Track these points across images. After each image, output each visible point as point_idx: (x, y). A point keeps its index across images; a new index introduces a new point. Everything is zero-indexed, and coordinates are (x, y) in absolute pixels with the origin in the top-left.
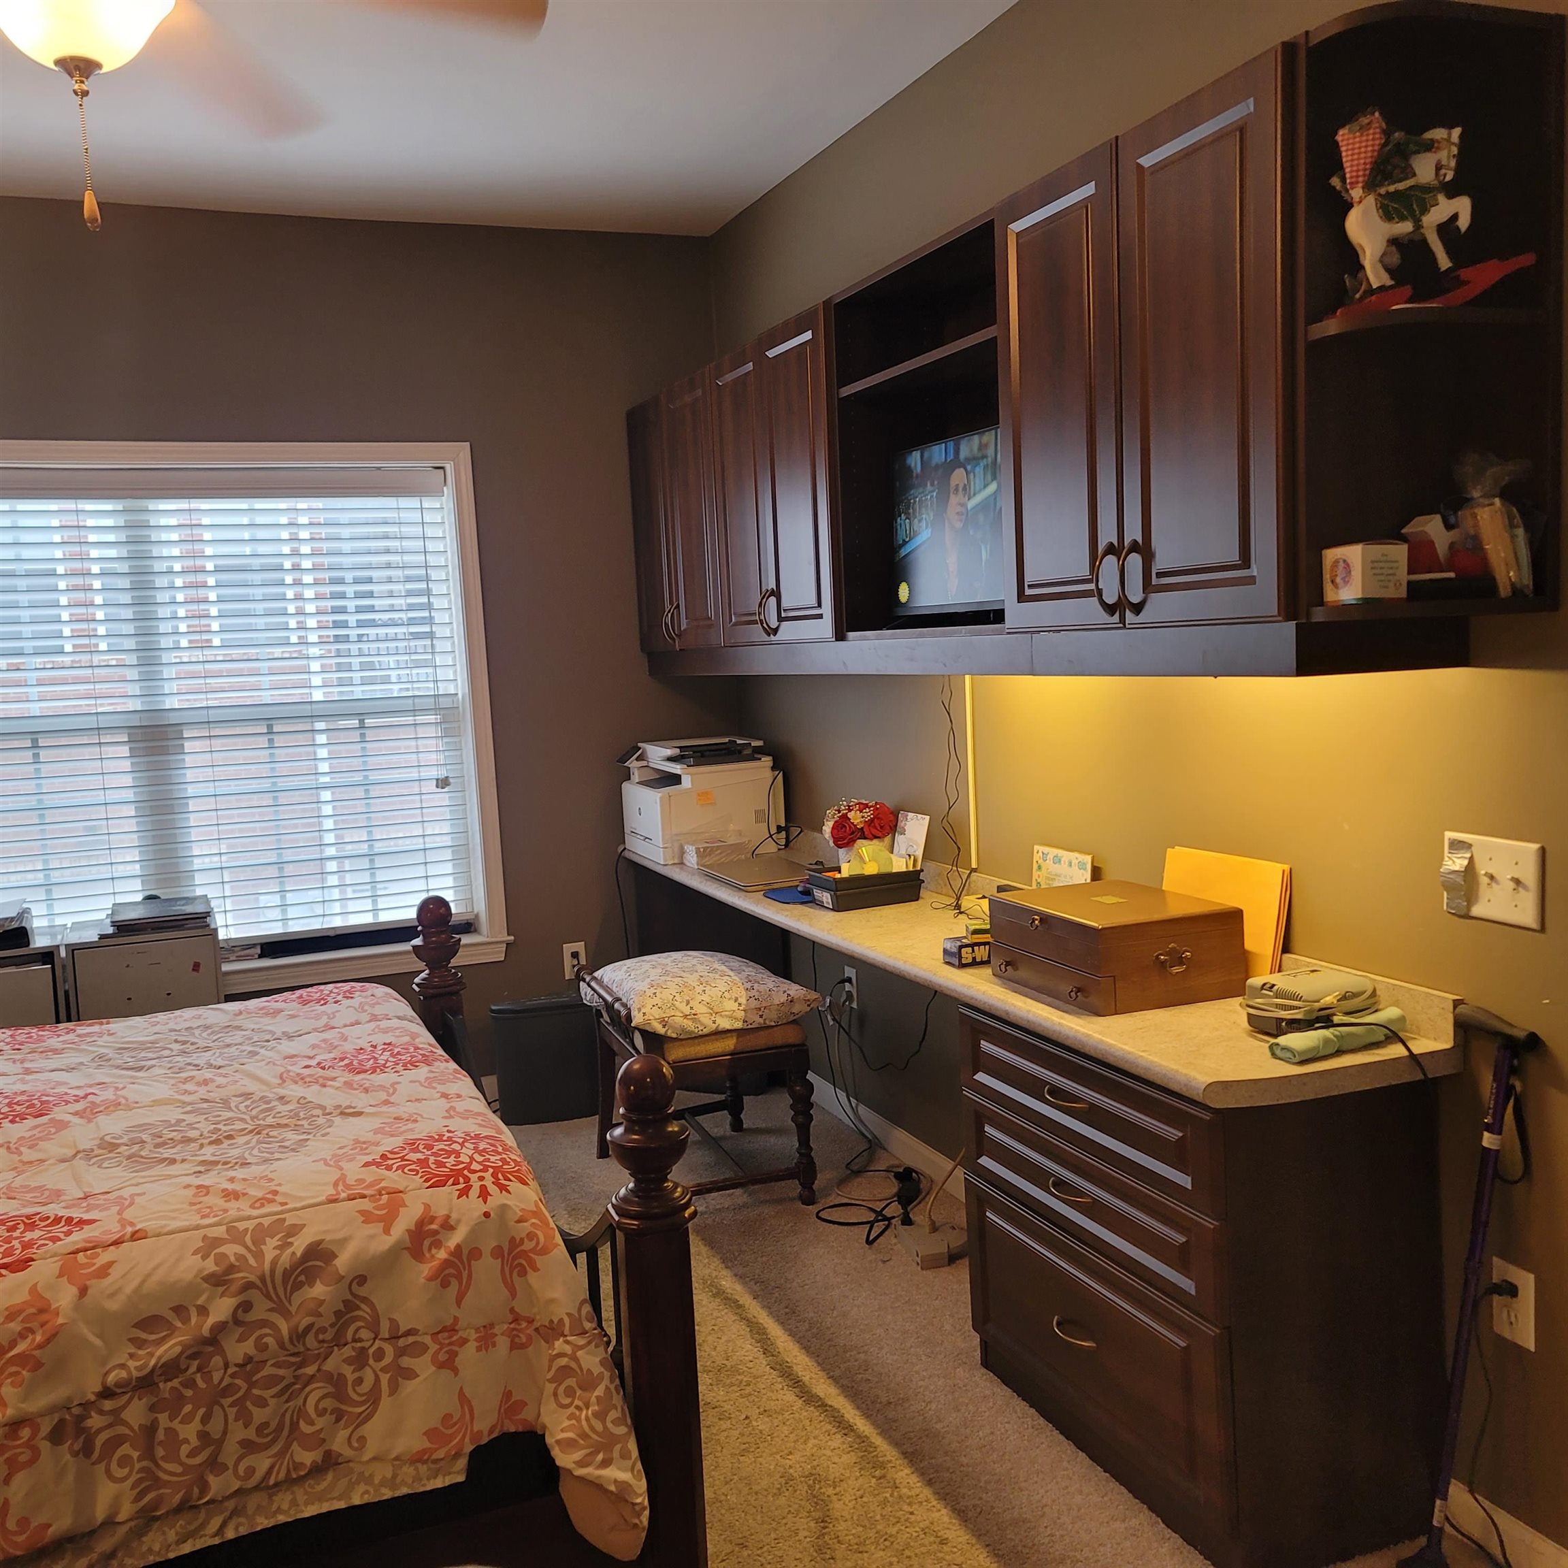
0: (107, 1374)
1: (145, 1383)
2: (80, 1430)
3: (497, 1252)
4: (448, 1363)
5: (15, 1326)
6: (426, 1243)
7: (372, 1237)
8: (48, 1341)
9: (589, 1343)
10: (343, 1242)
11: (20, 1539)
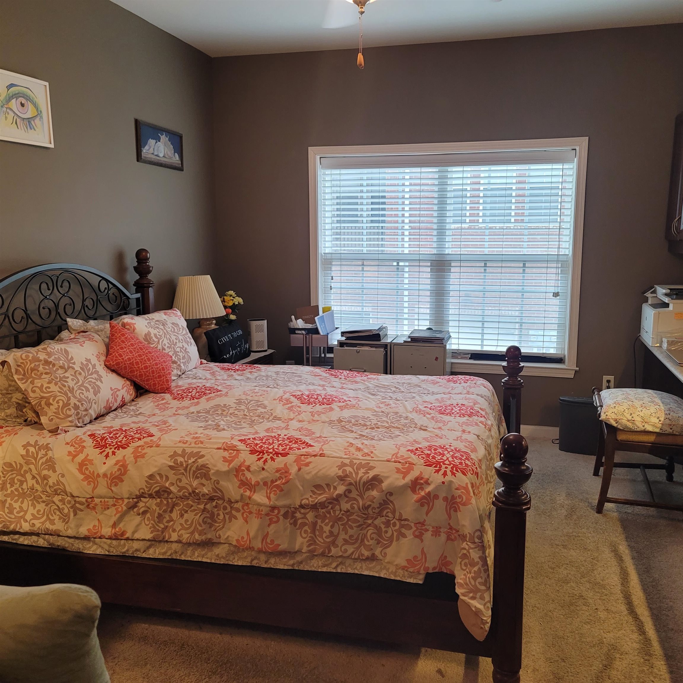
0: (302, 500)
1: (314, 507)
2: (293, 517)
3: (445, 499)
4: (419, 536)
5: (278, 475)
6: (418, 487)
7: (397, 479)
8: (286, 483)
9: (476, 548)
10: (387, 477)
11: (271, 546)
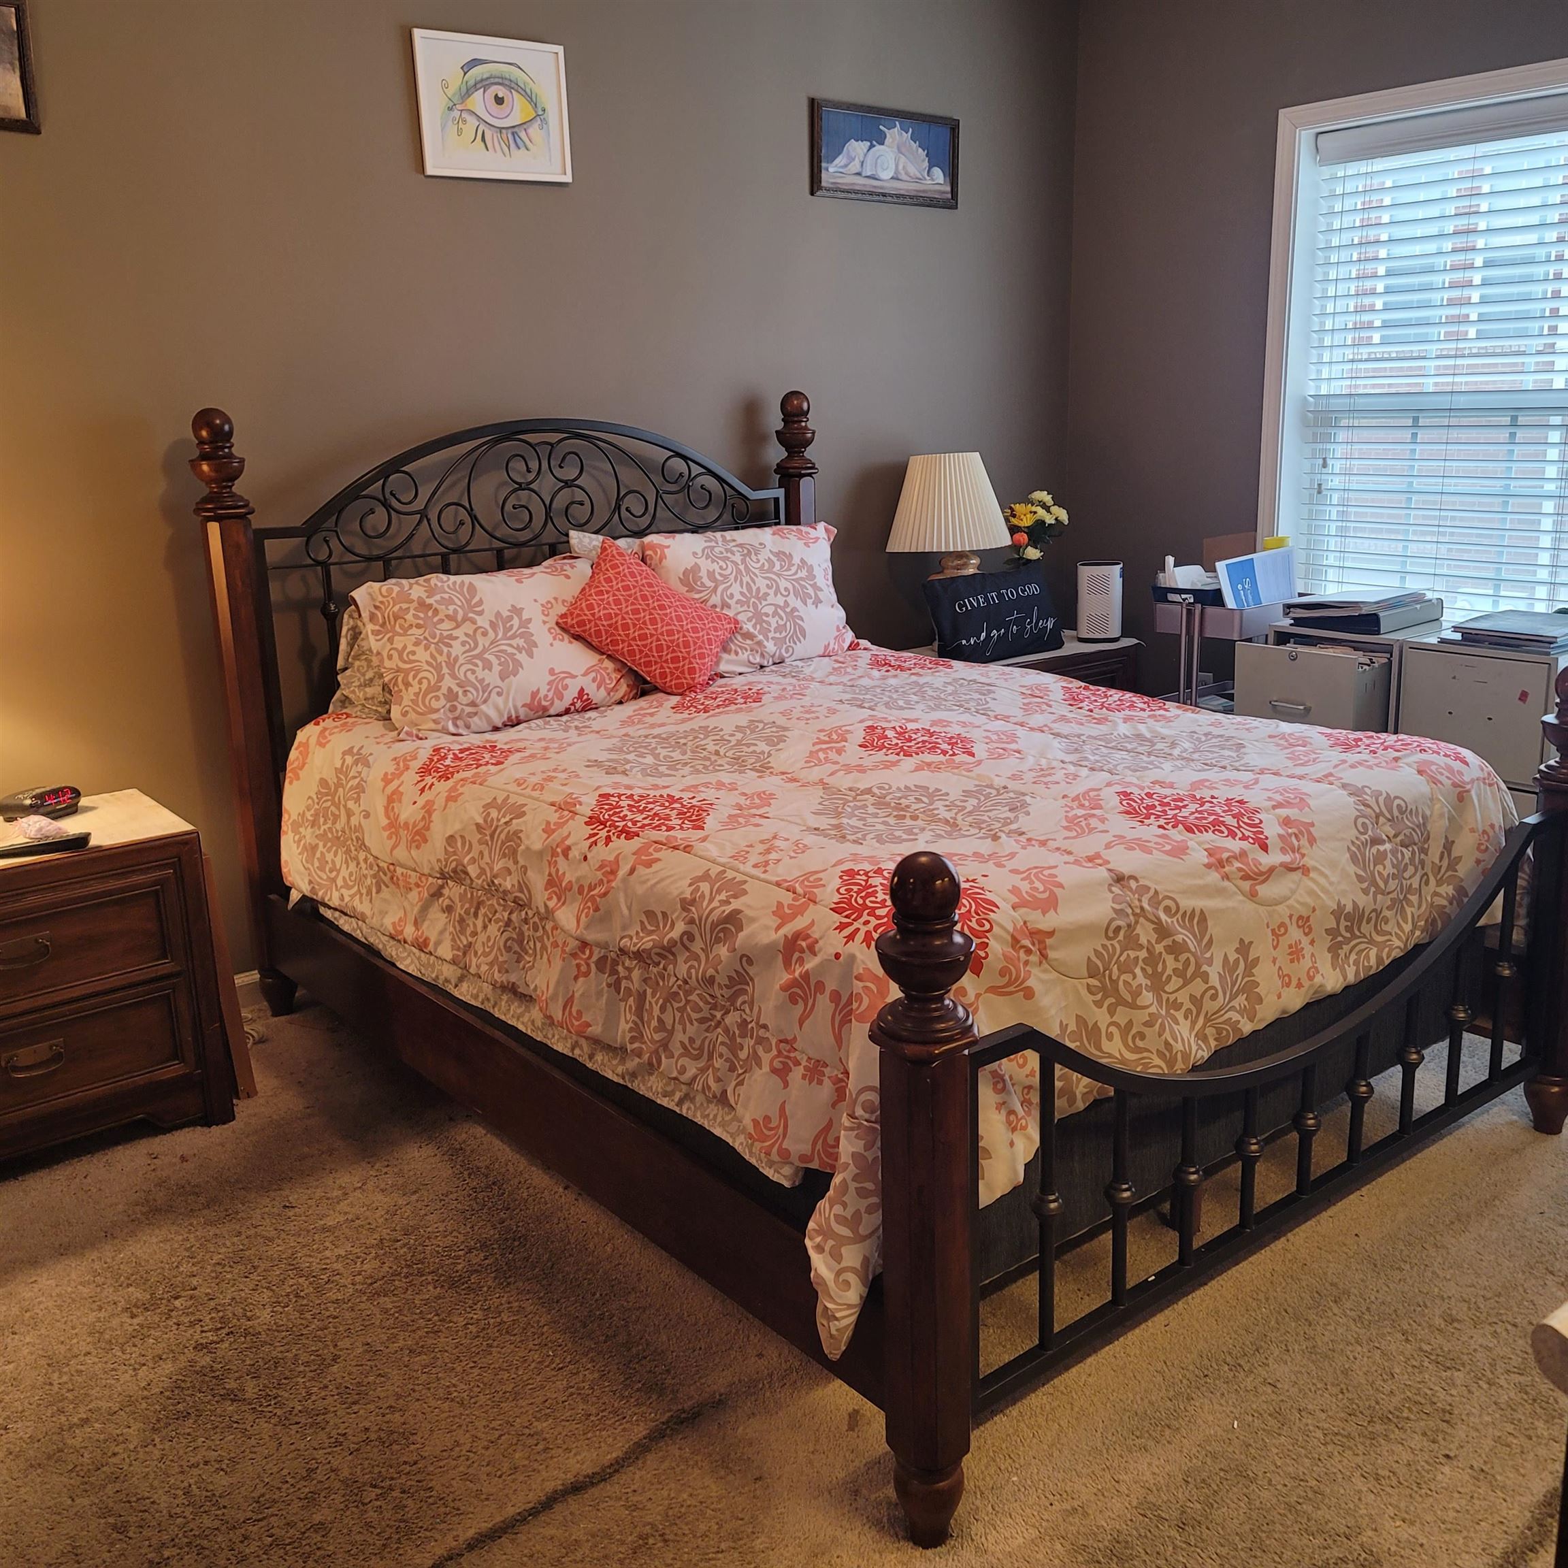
0: (622, 938)
1: (638, 955)
2: (614, 972)
3: (836, 996)
4: (782, 1072)
5: (599, 874)
6: (796, 955)
7: (767, 927)
8: (605, 894)
9: (852, 1129)
10: (752, 920)
11: (576, 1023)
